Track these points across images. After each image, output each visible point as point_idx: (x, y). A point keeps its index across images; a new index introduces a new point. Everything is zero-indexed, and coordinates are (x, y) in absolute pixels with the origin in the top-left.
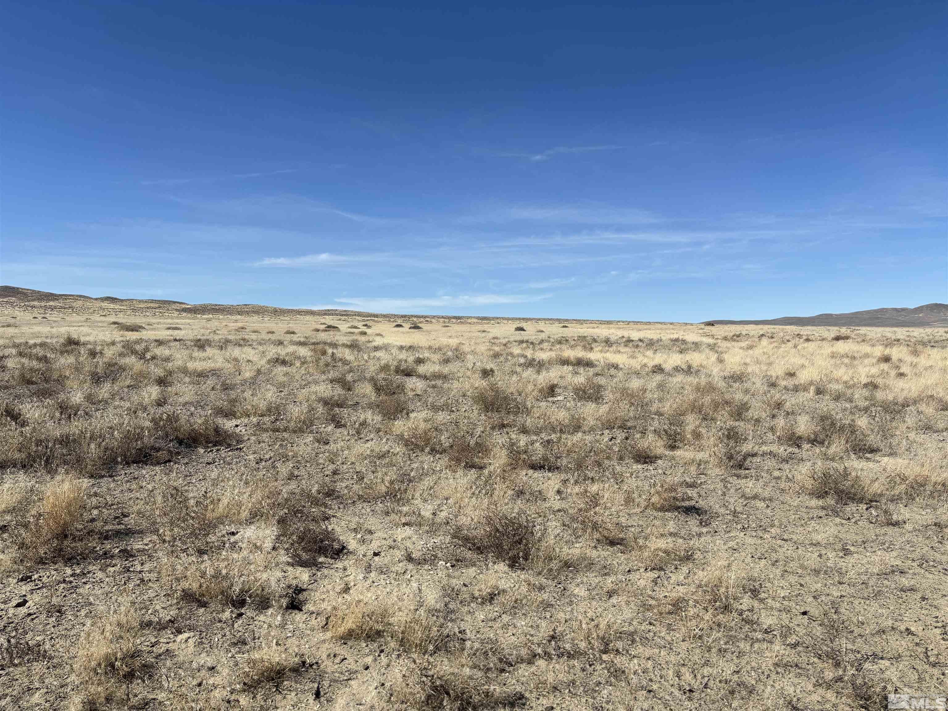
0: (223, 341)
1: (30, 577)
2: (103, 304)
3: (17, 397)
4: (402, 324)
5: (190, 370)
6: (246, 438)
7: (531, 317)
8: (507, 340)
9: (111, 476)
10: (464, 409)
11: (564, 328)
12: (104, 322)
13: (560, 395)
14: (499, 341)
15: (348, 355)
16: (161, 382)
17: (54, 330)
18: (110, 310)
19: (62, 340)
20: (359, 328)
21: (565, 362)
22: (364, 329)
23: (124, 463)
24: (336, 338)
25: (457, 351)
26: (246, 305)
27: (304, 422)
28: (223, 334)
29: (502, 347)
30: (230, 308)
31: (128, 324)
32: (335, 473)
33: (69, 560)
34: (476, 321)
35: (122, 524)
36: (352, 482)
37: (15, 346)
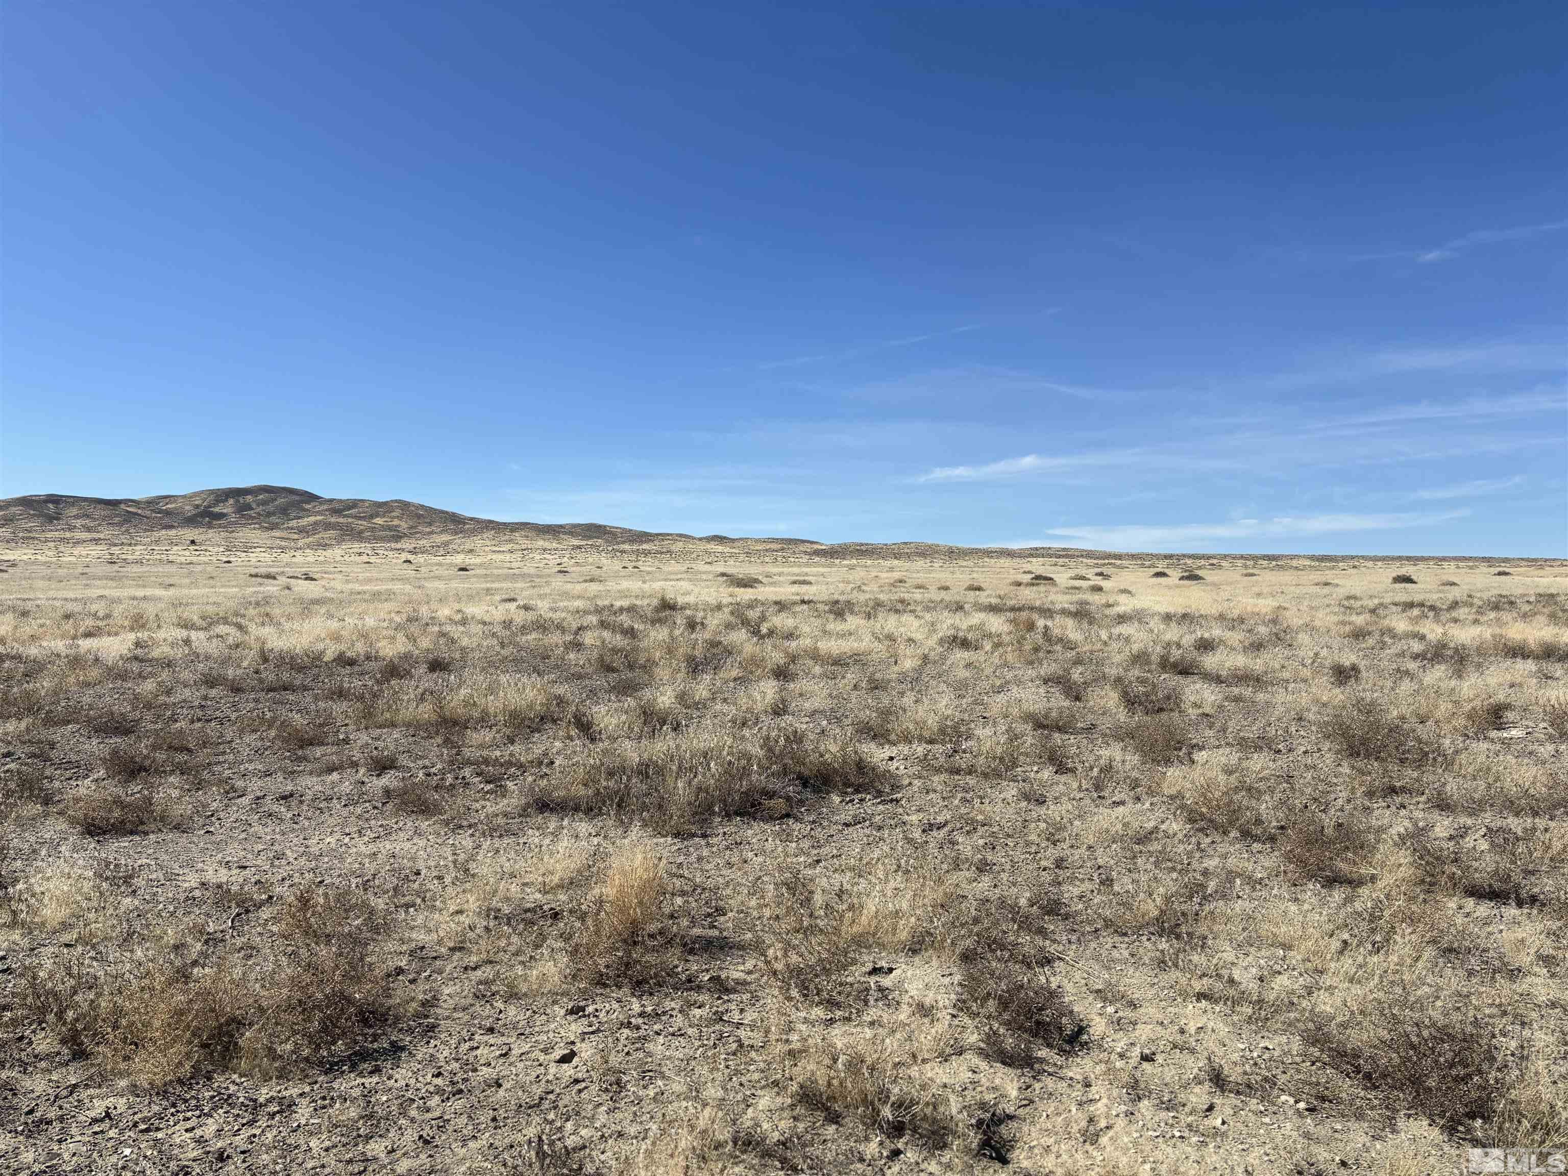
0: (871, 604)
1: (583, 1009)
2: (709, 546)
3: (593, 693)
4: (1166, 571)
5: (822, 653)
6: (906, 782)
7: (1425, 555)
8: (1376, 601)
9: (704, 836)
10: (1303, 749)
11: (1503, 578)
12: (709, 572)
13: (1514, 724)
14: (1359, 603)
15: (1072, 630)
16: (782, 674)
17: (646, 586)
18: (718, 555)
19: (655, 602)
20: (1089, 580)
21: (1517, 652)
22: (1099, 581)
23: (724, 813)
24: (1049, 599)
25: (1276, 624)
26: (906, 543)
27: (1002, 759)
28: (872, 591)
29: (1367, 616)
30: (882, 548)
31: (740, 576)
32: (1060, 863)
33: (640, 986)
34: (1308, 562)
35: (715, 927)
36: (1091, 887)
37: (598, 611)
